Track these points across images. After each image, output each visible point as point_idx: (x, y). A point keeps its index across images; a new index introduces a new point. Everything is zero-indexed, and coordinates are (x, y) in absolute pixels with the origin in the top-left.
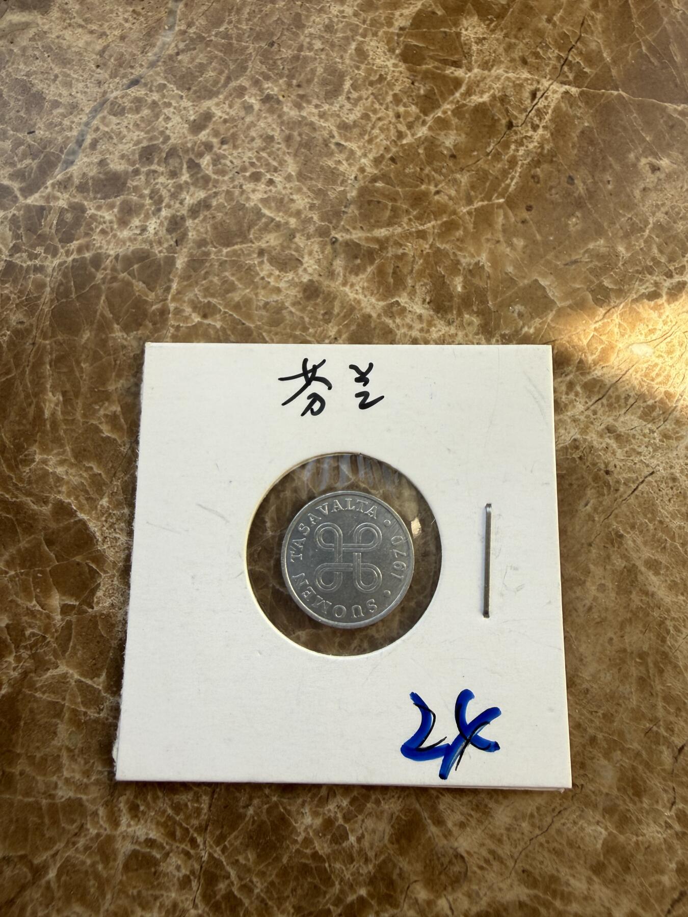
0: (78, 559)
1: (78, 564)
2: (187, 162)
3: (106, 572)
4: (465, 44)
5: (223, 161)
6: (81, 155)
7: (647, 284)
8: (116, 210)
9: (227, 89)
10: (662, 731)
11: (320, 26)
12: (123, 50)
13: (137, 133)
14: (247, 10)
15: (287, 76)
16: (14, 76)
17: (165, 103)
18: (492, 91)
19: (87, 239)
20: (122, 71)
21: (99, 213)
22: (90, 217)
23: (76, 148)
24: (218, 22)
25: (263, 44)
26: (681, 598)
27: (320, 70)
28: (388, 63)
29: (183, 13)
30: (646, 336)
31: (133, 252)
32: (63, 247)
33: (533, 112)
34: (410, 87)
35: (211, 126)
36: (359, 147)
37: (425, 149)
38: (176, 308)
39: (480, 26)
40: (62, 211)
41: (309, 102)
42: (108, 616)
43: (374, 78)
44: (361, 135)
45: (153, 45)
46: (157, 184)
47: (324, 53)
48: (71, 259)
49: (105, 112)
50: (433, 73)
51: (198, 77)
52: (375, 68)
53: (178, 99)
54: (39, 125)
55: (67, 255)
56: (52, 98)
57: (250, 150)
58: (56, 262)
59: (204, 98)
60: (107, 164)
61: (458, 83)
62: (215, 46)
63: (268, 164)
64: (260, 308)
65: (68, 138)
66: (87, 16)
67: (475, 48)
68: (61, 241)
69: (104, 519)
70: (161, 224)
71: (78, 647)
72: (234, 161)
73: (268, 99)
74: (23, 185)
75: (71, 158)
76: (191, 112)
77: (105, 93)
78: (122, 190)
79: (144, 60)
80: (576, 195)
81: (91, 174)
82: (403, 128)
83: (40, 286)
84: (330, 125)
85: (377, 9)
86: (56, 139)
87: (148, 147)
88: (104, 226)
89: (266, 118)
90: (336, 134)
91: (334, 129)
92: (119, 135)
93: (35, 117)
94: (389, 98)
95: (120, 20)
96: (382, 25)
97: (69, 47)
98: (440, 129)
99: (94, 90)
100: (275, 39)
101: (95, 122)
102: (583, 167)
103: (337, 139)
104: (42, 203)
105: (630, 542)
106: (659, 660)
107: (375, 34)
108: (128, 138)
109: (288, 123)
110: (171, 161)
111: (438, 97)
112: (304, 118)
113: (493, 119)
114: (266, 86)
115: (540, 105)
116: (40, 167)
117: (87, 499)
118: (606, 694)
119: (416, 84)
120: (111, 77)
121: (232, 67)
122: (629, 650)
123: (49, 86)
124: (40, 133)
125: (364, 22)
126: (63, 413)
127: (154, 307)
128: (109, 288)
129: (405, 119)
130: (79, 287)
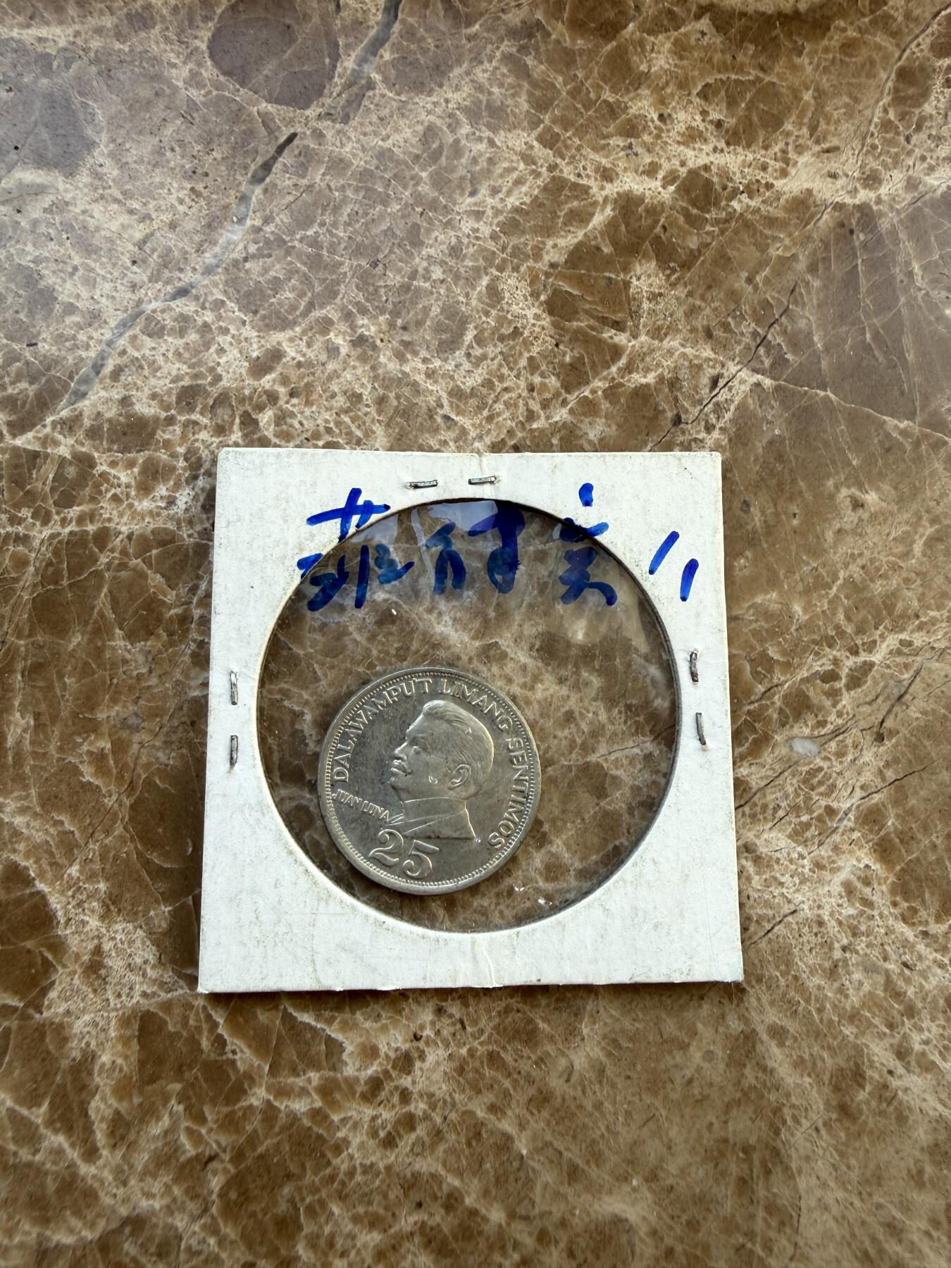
0: (29, 944)
1: (29, 951)
2: (241, 416)
3: (64, 966)
4: (634, 299)
5: (289, 420)
6: (97, 386)
7: (824, 660)
8: (136, 470)
9: (307, 321)
10: (759, 1250)
11: (444, 247)
12: (171, 244)
13: (177, 365)
14: (347, 210)
15: (390, 313)
16: (17, 260)
17: (221, 327)
18: (661, 370)
19: (91, 506)
20: (167, 274)
21: (113, 472)
22: (101, 475)
23: (93, 374)
24: (306, 222)
25: (363, 263)
26: (807, 1080)
27: (435, 310)
28: (527, 312)
29: (260, 202)
30: (813, 730)
31: (153, 532)
32: (58, 513)
33: (710, 406)
34: (552, 351)
35: (279, 369)
36: (473, 425)
37: (561, 439)
38: (202, 617)
39: (657, 275)
40: (62, 462)
41: (416, 353)
42: (61, 1026)
43: (506, 331)
44: (480, 408)
45: (214, 243)
46: (197, 440)
47: (444, 286)
48: (67, 530)
49: (137, 330)
50: (585, 334)
51: (269, 297)
52: (509, 316)
53: (239, 324)
54: (44, 335)
55: (63, 526)
56: (67, 299)
57: (327, 409)
58: (47, 532)
59: (275, 329)
60: (132, 404)
61: (616, 352)
62: (299, 256)
63: (349, 433)
64: (315, 630)
65: (82, 359)
66: (127, 187)
67: (646, 305)
68: (56, 504)
69: (70, 893)
70: (195, 498)
71: (15, 1064)
72: (305, 422)
73: (359, 341)
74: (13, 418)
75: (83, 388)
76: (255, 346)
77: (140, 302)
78: (148, 444)
79: (198, 262)
80: (749, 528)
81: (108, 415)
82: (535, 406)
83: (21, 563)
84: (439, 389)
85: (523, 232)
86: (65, 358)
87: (191, 386)
88: (118, 491)
89: (354, 368)
90: (445, 402)
91: (444, 395)
92: (153, 365)
93: (40, 324)
94: (523, 362)
95: (172, 199)
96: (527, 257)
97: (98, 229)
98: (584, 414)
99: (127, 296)
100: (381, 256)
101: (122, 342)
102: (764, 490)
103: (446, 410)
104: (37, 447)
105: (753, 1001)
106: (767, 1157)
107: (516, 269)
108: (165, 371)
109: (383, 380)
110: (220, 411)
111: (588, 368)
112: (404, 373)
113: (655, 409)
114: (360, 322)
115: (720, 398)
116: (39, 396)
117: (51, 864)
118: (694, 1195)
119: (561, 347)
120: (150, 281)
121: (318, 289)
122: (731, 1141)
123: (64, 281)
124: (43, 347)
125: (503, 249)
126: (32, 743)
127: (172, 612)
128: (115, 578)
129: (539, 394)
130: (73, 571)
